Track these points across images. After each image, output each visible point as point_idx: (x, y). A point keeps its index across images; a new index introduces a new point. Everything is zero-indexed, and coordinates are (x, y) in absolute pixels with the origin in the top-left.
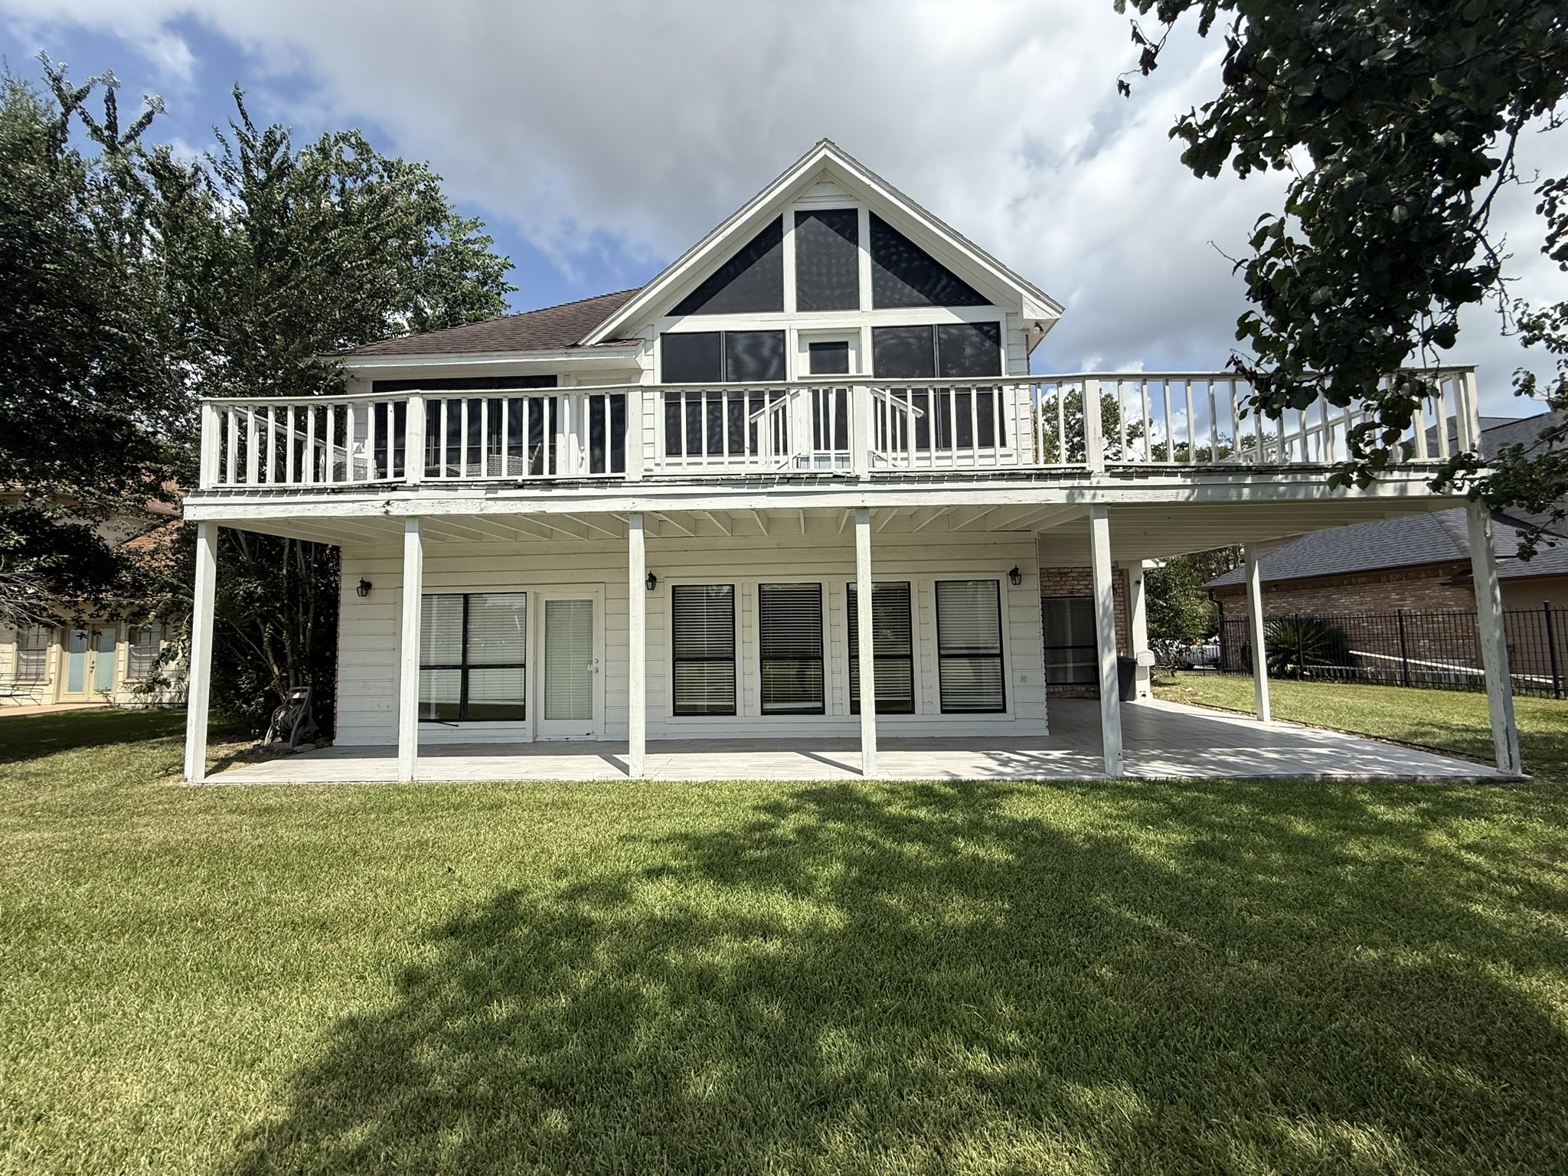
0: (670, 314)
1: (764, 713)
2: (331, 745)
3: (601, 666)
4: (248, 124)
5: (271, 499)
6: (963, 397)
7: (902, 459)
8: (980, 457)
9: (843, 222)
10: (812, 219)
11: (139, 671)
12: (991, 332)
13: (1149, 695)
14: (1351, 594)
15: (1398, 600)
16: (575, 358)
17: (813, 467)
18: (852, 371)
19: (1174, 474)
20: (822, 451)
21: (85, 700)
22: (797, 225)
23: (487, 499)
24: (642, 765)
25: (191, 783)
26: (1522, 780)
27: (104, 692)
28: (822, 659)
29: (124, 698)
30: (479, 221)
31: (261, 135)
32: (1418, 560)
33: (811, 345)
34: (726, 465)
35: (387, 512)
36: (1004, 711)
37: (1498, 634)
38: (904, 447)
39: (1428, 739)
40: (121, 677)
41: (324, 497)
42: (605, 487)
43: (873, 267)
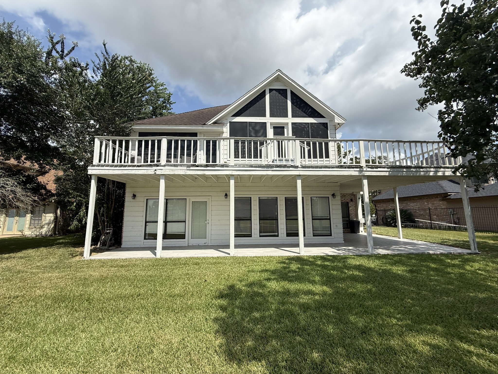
0: (232, 116)
1: (260, 236)
2: (121, 247)
3: (210, 221)
4: (107, 53)
5: (118, 168)
6: (320, 144)
7: (304, 161)
8: (326, 161)
9: (283, 92)
10: (274, 92)
11: (34, 224)
12: (325, 125)
13: (363, 232)
14: (414, 203)
15: (427, 204)
16: (205, 128)
17: (278, 163)
18: (286, 135)
19: (385, 168)
20: (281, 158)
21: (13, 234)
22: (270, 93)
23: (187, 170)
24: (233, 251)
25: (86, 259)
26: (479, 254)
27: (21, 231)
28: (278, 220)
29: (28, 233)
30: (164, 84)
31: (111, 57)
32: (433, 193)
33: (274, 127)
34: (253, 161)
35: (155, 173)
36: (331, 235)
37: (470, 213)
38: (304, 157)
39: (448, 243)
40: (27, 226)
41: (135, 168)
42: (224, 167)
43: (292, 106)
